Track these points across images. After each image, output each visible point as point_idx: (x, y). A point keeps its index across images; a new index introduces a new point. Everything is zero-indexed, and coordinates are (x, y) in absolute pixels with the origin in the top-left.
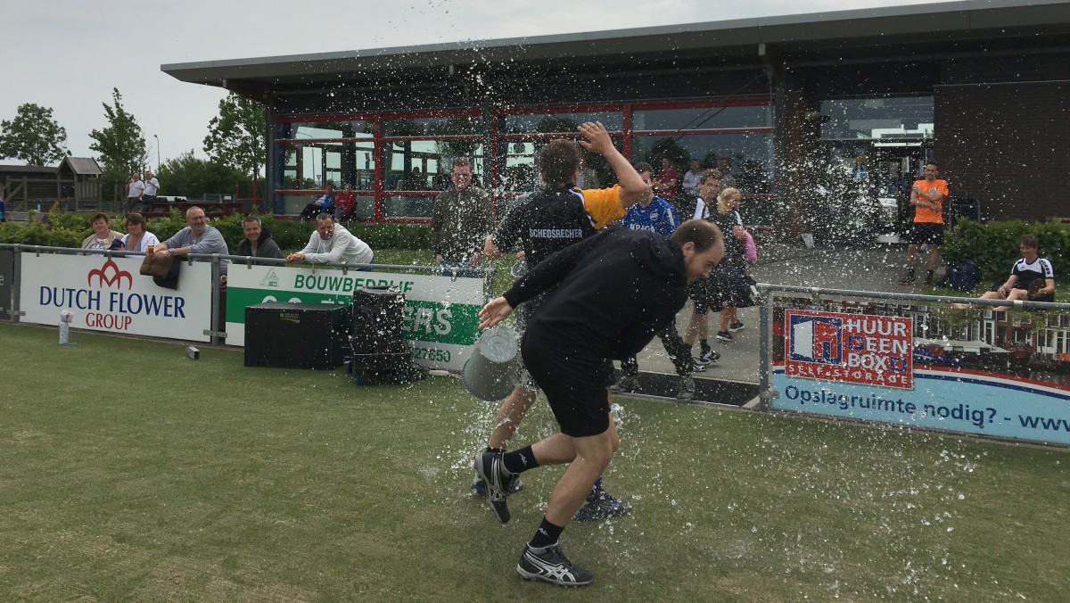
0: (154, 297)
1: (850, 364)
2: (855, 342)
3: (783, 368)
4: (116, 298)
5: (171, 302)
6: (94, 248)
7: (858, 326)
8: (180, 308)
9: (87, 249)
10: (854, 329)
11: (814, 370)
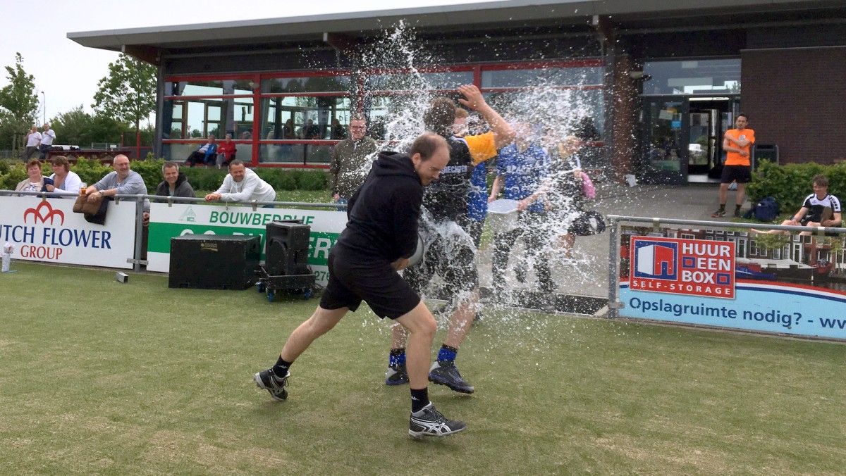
0: (83, 232)
1: (684, 280)
2: (689, 262)
3: (627, 283)
4: (49, 232)
5: (99, 236)
6: (28, 191)
7: (691, 248)
8: (106, 241)
9: (22, 191)
10: (688, 251)
11: (654, 284)
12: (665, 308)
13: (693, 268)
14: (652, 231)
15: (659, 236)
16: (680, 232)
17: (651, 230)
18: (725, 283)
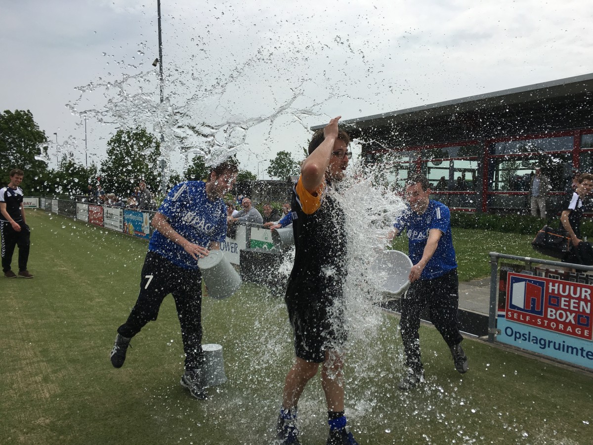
0: (228, 242)
1: (549, 317)
2: (554, 301)
3: (504, 313)
5: (233, 245)
7: (556, 288)
8: (236, 249)
10: (553, 290)
11: (524, 317)
12: (533, 340)
13: (557, 307)
14: (525, 270)
15: (530, 274)
16: (547, 271)
17: (523, 268)
18: (584, 325)
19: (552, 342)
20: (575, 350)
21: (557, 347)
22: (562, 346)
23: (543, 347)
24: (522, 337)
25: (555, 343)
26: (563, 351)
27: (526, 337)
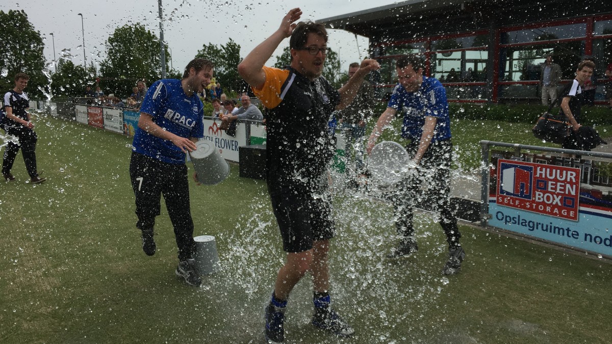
0: (228, 141)
1: (537, 200)
2: (542, 185)
3: (495, 199)
4: (217, 141)
5: (234, 143)
7: (543, 172)
8: (236, 146)
10: (541, 174)
11: (514, 201)
12: (522, 223)
13: (544, 190)
14: (514, 156)
15: (519, 160)
16: (535, 157)
17: (513, 154)
18: (570, 206)
19: (540, 224)
20: (561, 231)
21: (545, 228)
22: (549, 227)
23: (532, 229)
24: (512, 221)
25: (543, 225)
26: (551, 232)
27: (515, 221)
